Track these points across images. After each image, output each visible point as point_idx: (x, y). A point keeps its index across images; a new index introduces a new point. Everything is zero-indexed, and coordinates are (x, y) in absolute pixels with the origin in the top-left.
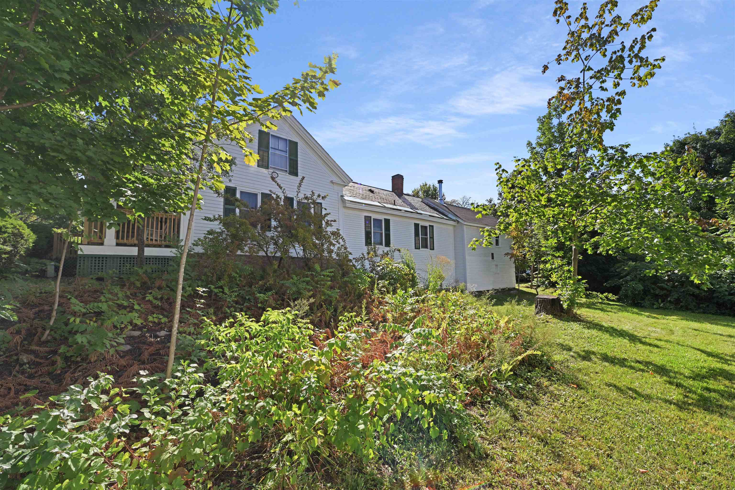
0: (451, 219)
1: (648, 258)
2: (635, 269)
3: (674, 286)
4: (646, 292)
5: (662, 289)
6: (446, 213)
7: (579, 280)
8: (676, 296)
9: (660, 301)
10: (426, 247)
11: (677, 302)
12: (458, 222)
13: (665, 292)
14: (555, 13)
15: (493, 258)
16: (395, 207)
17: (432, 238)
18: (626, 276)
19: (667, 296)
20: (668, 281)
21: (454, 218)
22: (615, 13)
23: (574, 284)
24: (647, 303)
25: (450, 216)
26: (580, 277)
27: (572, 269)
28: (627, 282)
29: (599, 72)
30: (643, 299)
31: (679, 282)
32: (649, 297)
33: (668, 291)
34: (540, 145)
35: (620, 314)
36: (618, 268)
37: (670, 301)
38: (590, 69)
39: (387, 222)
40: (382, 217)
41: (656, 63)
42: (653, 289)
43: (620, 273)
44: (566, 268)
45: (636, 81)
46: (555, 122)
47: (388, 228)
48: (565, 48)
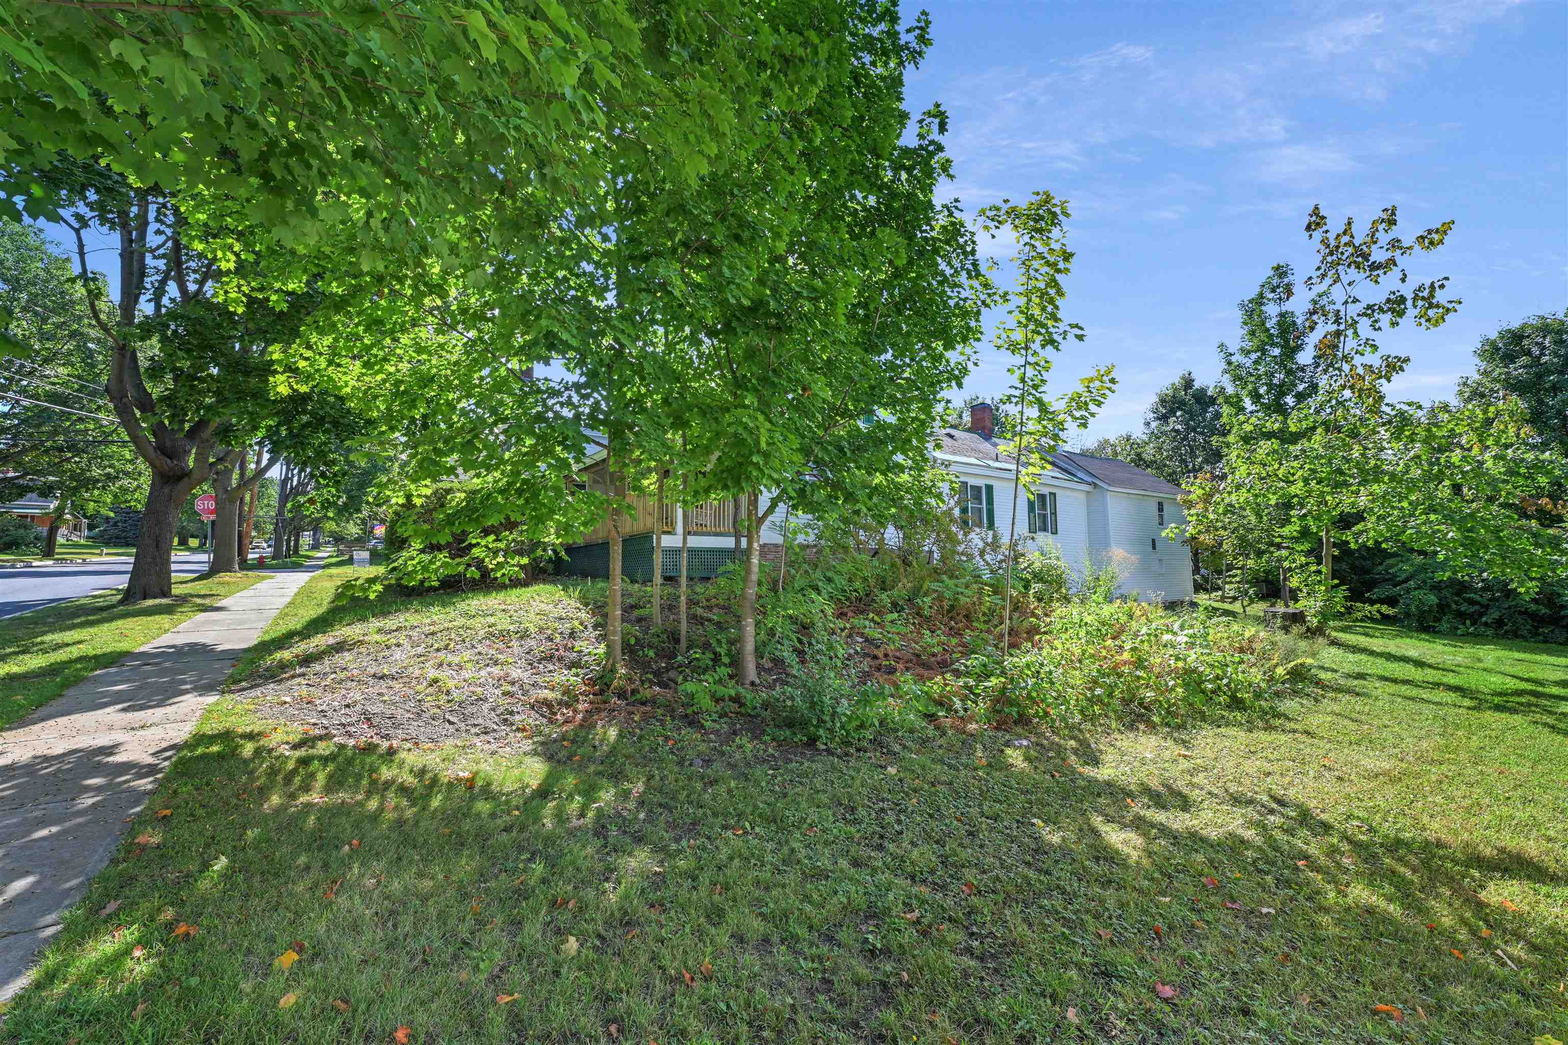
0: (1082, 481)
1: (1441, 557)
2: (1423, 568)
3: (1493, 599)
4: (1443, 607)
5: (1472, 602)
6: (1074, 471)
7: (1336, 586)
8: (1496, 615)
9: (1468, 622)
10: (1045, 529)
11: (1499, 623)
12: (1095, 485)
13: (1477, 607)
14: (1308, 228)
15: (1154, 548)
16: (997, 465)
17: (1054, 514)
18: (1406, 581)
19: (1481, 615)
20: (1484, 589)
21: (1089, 479)
22: (1392, 235)
23: (1326, 591)
24: (1445, 626)
25: (1080, 474)
26: (1336, 581)
27: (1324, 570)
28: (1408, 591)
29: (1369, 307)
30: (1439, 620)
31: (1502, 591)
32: (1450, 616)
33: (1482, 606)
34: (1246, 352)
35: (1398, 640)
36: (1392, 566)
37: (1486, 624)
38: (1355, 301)
39: (989, 488)
40: (980, 482)
41: (1450, 306)
42: (1456, 603)
43: (1395, 576)
44: (1313, 568)
45: (1423, 320)
46: (1272, 310)
47: (990, 501)
48: (1319, 268)
